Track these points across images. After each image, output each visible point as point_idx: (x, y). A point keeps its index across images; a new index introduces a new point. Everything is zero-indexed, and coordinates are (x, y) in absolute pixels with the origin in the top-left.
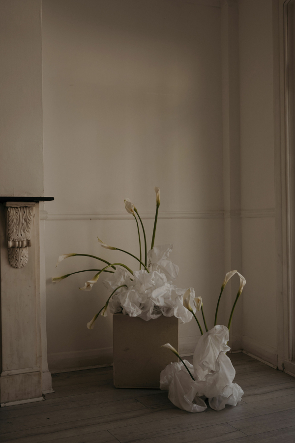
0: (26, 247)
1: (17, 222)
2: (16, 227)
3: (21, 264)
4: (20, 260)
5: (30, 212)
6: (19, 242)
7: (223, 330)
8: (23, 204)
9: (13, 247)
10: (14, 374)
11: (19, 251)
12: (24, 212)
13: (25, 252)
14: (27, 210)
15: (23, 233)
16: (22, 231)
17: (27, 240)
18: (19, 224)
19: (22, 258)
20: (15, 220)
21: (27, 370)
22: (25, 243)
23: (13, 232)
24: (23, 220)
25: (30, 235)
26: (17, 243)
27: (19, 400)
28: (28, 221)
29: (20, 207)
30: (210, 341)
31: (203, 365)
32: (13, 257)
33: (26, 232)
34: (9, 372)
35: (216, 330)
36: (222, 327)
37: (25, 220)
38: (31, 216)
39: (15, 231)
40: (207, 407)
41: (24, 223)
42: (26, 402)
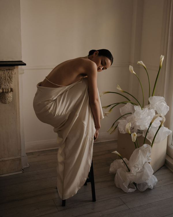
0: (10, 92)
1: (4, 78)
2: (4, 81)
3: (8, 101)
4: (7, 99)
5: (12, 73)
6: (6, 90)
7: (148, 147)
8: (7, 68)
9: (3, 92)
10: (5, 160)
11: (7, 95)
12: (8, 73)
13: (10, 95)
14: (10, 72)
15: (8, 84)
16: (8, 83)
17: (11, 88)
18: (5, 80)
19: (8, 98)
20: (3, 78)
21: (13, 158)
22: (10, 90)
23: (2, 84)
24: (8, 77)
25: (12, 86)
26: (5, 90)
27: (9, 173)
28: (11, 77)
29: (6, 70)
30: (140, 153)
31: (135, 166)
32: (3, 98)
33: (10, 83)
34: (3, 159)
35: (144, 147)
36: (148, 145)
37: (9, 77)
38: (13, 75)
39: (3, 83)
40: (136, 189)
41: (8, 78)
42: (13, 174)
